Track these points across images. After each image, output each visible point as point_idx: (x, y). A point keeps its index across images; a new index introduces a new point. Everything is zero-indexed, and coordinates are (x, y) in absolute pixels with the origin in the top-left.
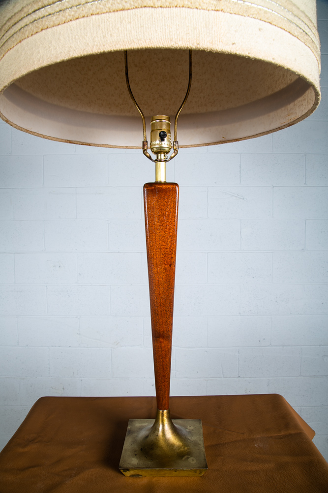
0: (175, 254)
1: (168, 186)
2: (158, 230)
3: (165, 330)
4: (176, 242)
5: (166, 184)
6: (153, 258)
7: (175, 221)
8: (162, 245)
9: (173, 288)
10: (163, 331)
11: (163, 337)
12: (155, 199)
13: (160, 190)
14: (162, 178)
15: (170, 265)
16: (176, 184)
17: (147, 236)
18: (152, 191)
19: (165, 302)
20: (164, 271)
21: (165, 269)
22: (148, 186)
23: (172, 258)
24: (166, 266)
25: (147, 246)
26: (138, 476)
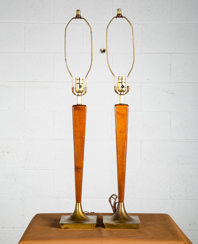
0: (85, 134)
1: (82, 107)
2: (78, 124)
3: (80, 166)
4: (85, 129)
5: (81, 105)
6: (76, 135)
7: (85, 120)
8: (79, 130)
9: (84, 148)
10: (79, 166)
11: (79, 169)
12: (77, 112)
13: (79, 108)
14: (79, 103)
15: (83, 138)
16: (85, 106)
17: (73, 126)
18: (76, 108)
19: (80, 153)
20: (80, 141)
21: (80, 140)
22: (74, 106)
23: (83, 135)
24: (81, 139)
25: (73, 130)
26: (67, 228)
